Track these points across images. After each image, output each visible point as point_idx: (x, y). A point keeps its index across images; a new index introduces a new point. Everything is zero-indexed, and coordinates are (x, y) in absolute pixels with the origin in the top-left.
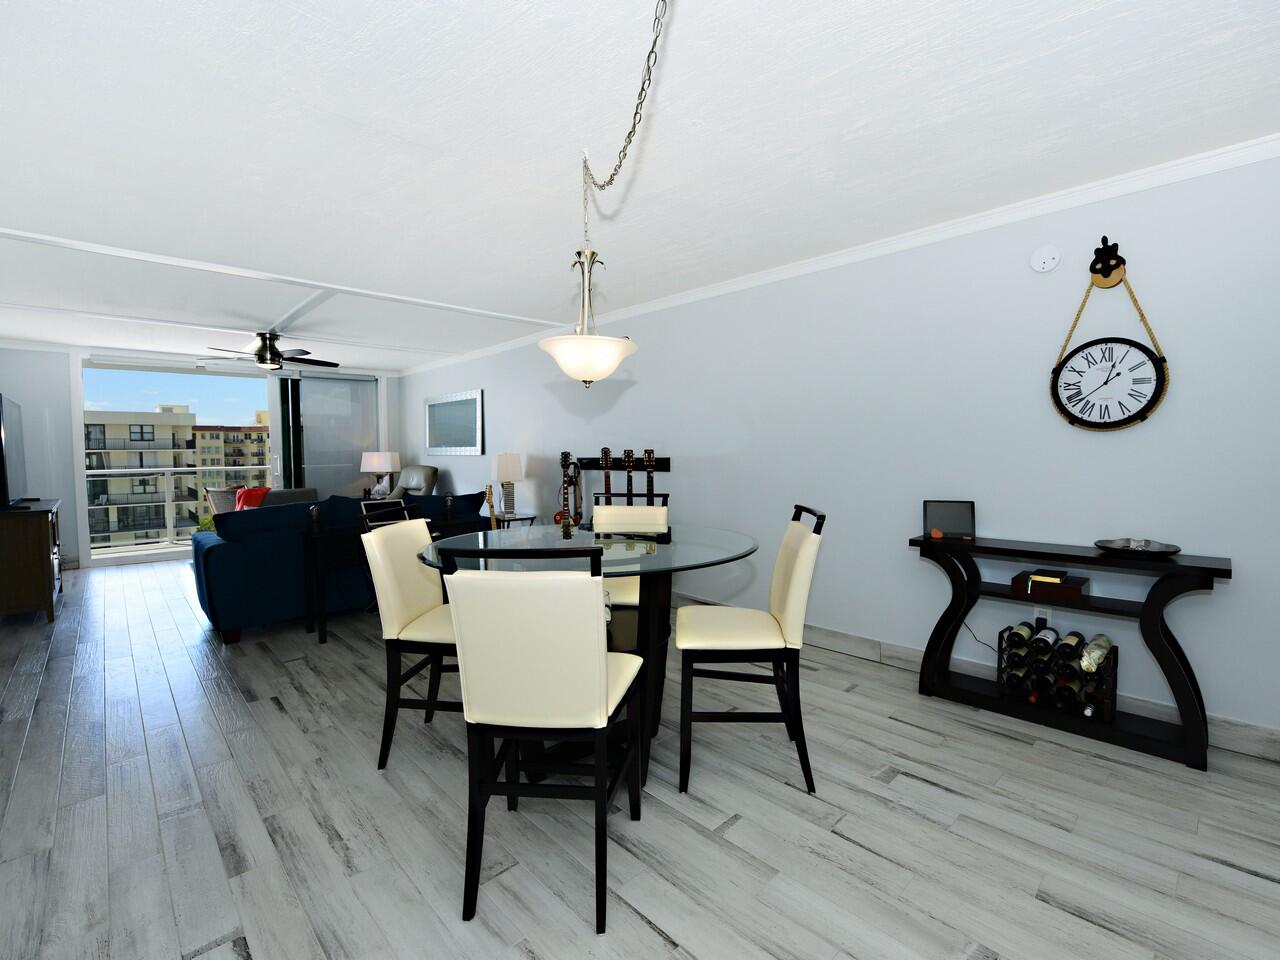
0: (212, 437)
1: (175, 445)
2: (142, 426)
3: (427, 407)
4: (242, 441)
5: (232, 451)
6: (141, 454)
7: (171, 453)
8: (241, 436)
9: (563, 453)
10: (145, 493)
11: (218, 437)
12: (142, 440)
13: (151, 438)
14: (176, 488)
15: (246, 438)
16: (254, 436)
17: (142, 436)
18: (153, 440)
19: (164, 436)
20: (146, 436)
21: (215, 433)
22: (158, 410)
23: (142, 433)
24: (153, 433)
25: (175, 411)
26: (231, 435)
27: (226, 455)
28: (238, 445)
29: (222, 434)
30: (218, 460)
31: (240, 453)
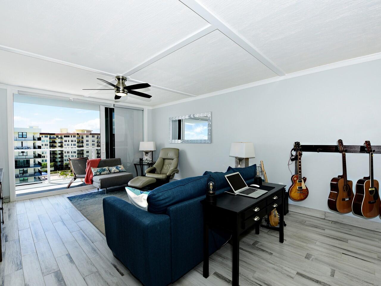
0: (45, 137)
1: (34, 139)
2: (22, 133)
3: (171, 121)
4: (55, 138)
5: (52, 141)
6: (22, 142)
7: (32, 142)
8: (55, 136)
9: (295, 143)
10: (23, 155)
11: (47, 137)
12: (23, 137)
13: (26, 137)
14: (34, 154)
15: (57, 137)
16: (59, 136)
17: (23, 136)
18: (26, 138)
19: (30, 136)
20: (24, 136)
21: (46, 135)
22: (28, 127)
23: (23, 135)
24: (26, 135)
25: (34, 128)
26: (52, 136)
27: (50, 143)
28: (54, 139)
29: (49, 136)
30: (47, 144)
31: (54, 142)
